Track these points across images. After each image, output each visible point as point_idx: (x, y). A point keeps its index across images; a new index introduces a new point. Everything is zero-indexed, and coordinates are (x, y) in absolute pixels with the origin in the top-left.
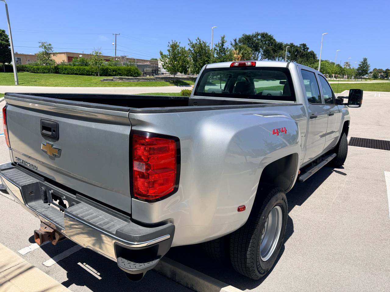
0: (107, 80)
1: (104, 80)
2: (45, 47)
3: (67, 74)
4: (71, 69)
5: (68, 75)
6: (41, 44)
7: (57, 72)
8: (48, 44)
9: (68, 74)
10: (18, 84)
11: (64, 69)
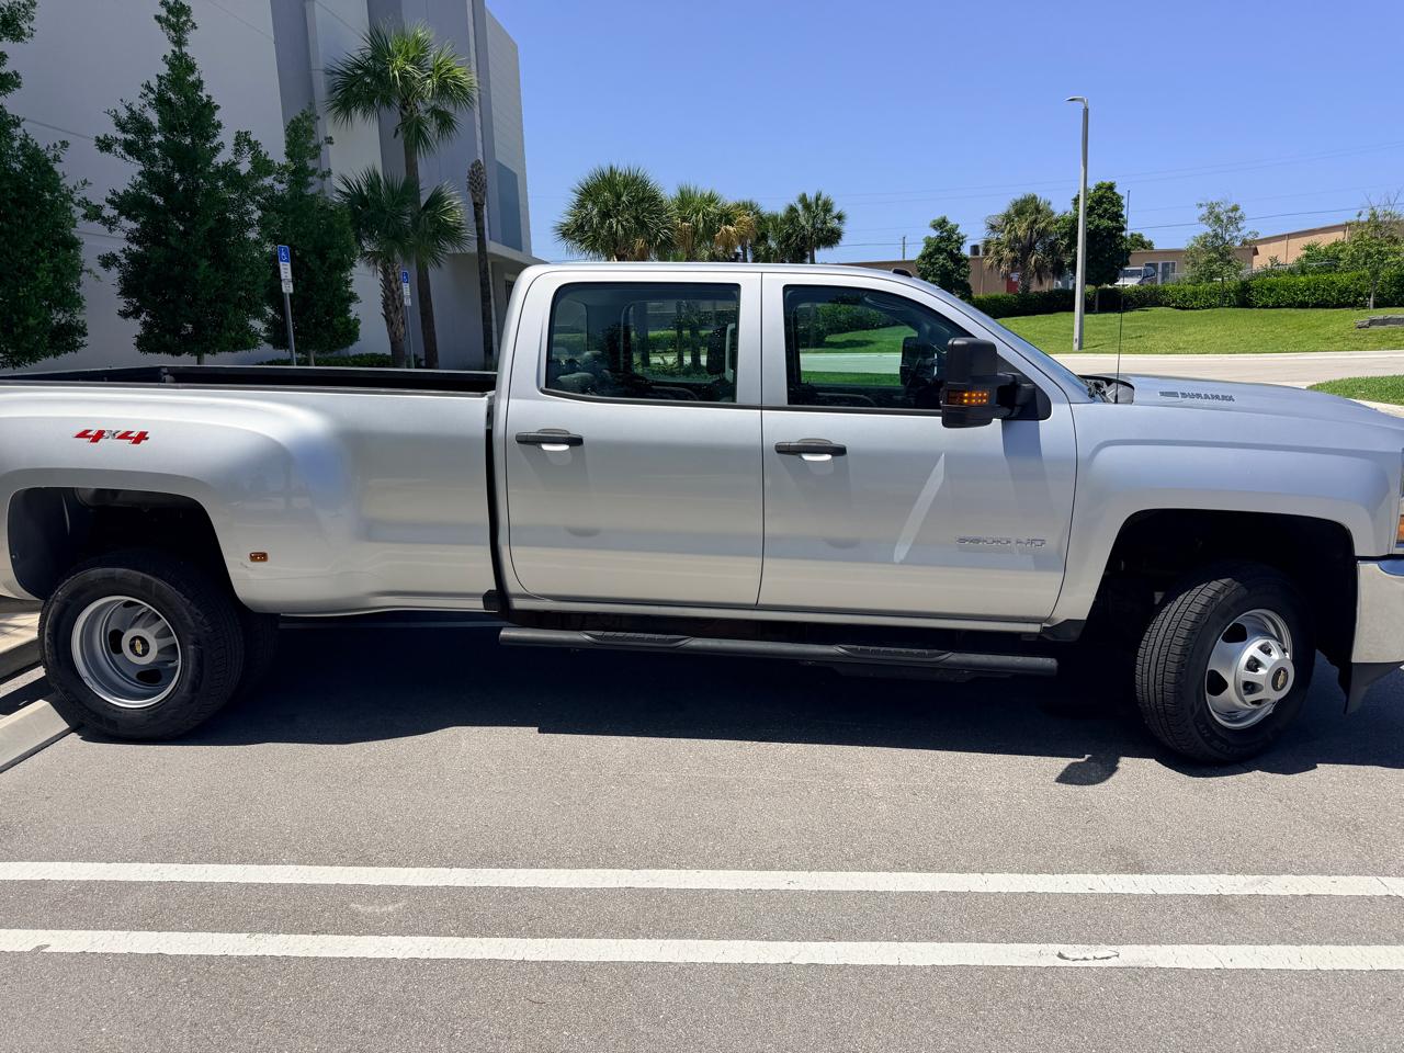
0: (1385, 322)
1: (1373, 322)
2: (1218, 219)
3: (1273, 307)
4: (1287, 289)
5: (1278, 310)
6: (1204, 211)
7: (1245, 303)
8: (1230, 206)
9: (1277, 306)
10: (1080, 348)
11: (1268, 289)
